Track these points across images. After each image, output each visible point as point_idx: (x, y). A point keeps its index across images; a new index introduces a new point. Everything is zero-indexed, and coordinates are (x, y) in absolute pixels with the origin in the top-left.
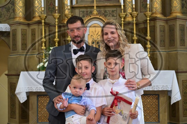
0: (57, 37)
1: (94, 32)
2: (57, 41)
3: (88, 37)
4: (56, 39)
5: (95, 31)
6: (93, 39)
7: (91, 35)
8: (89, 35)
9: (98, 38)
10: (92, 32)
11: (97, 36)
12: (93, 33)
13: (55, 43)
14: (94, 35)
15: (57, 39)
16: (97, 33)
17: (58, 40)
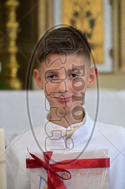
6: (76, 3)
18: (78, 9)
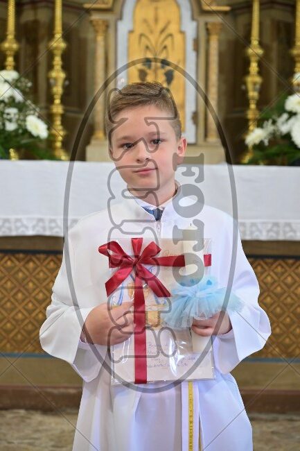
0: (11, 36)
1: (151, 22)
2: (10, 49)
3: (129, 40)
4: (6, 45)
5: (156, 20)
6: (147, 47)
7: (141, 35)
8: (131, 32)
9: (165, 47)
10: (145, 21)
11: (163, 36)
12: (148, 26)
13: (4, 58)
14: (151, 32)
15: (10, 44)
16: (161, 25)
17: (15, 46)
18: (150, 56)
